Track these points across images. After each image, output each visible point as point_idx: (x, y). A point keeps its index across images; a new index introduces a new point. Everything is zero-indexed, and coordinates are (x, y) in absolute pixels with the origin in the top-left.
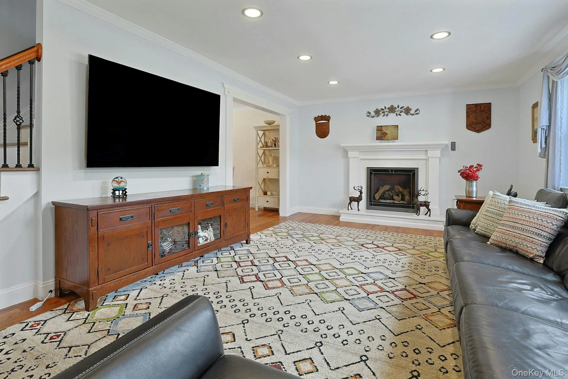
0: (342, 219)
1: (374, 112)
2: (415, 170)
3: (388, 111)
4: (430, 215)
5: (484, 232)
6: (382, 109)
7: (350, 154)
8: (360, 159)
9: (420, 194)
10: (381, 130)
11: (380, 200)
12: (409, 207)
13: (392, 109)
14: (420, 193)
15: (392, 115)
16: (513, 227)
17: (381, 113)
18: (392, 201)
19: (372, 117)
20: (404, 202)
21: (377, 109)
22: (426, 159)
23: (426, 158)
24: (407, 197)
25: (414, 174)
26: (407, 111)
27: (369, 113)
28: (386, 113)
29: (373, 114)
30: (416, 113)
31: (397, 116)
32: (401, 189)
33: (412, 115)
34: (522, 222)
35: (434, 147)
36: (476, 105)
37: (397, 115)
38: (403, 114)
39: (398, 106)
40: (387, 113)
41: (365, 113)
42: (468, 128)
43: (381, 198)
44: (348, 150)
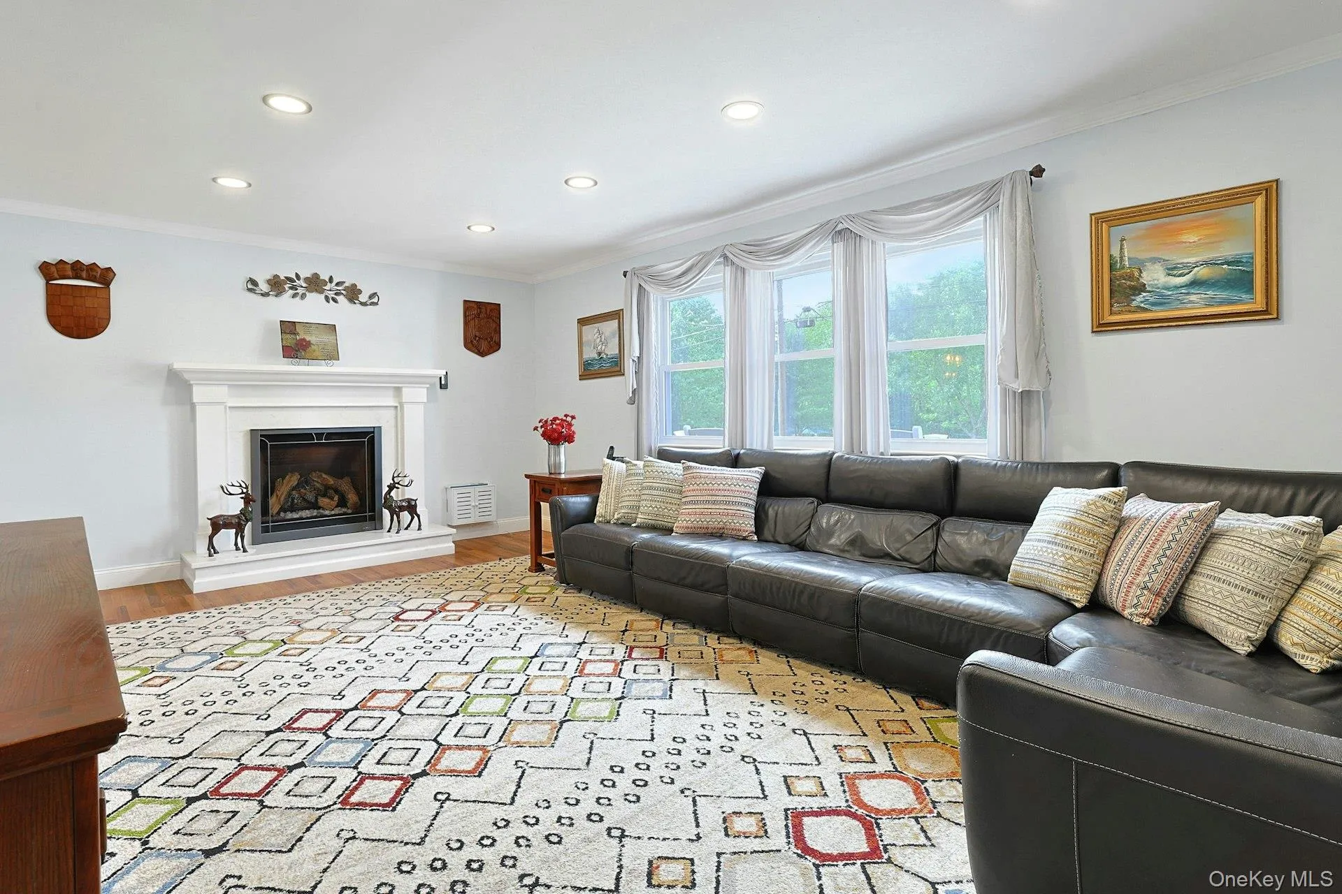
0: (200, 584)
1: (269, 282)
2: (373, 432)
3: (304, 285)
4: (420, 526)
6: (289, 279)
7: (199, 393)
8: (229, 407)
9: (397, 485)
10: (294, 333)
11: (282, 514)
12: (364, 519)
13: (315, 284)
14: (398, 483)
15: (315, 298)
17: (287, 287)
18: (315, 513)
19: (262, 295)
20: (344, 510)
21: (276, 276)
22: (396, 407)
23: (395, 405)
24: (352, 498)
25: (372, 441)
26: (353, 294)
27: (254, 283)
28: (300, 291)
29: (264, 287)
30: (372, 301)
31: (328, 302)
32: (331, 480)
33: (362, 304)
35: (416, 381)
36: (479, 304)
37: (327, 299)
38: (340, 298)
39: (331, 279)
40: (304, 292)
41: (241, 283)
42: (466, 346)
43: (283, 509)
44: (192, 382)
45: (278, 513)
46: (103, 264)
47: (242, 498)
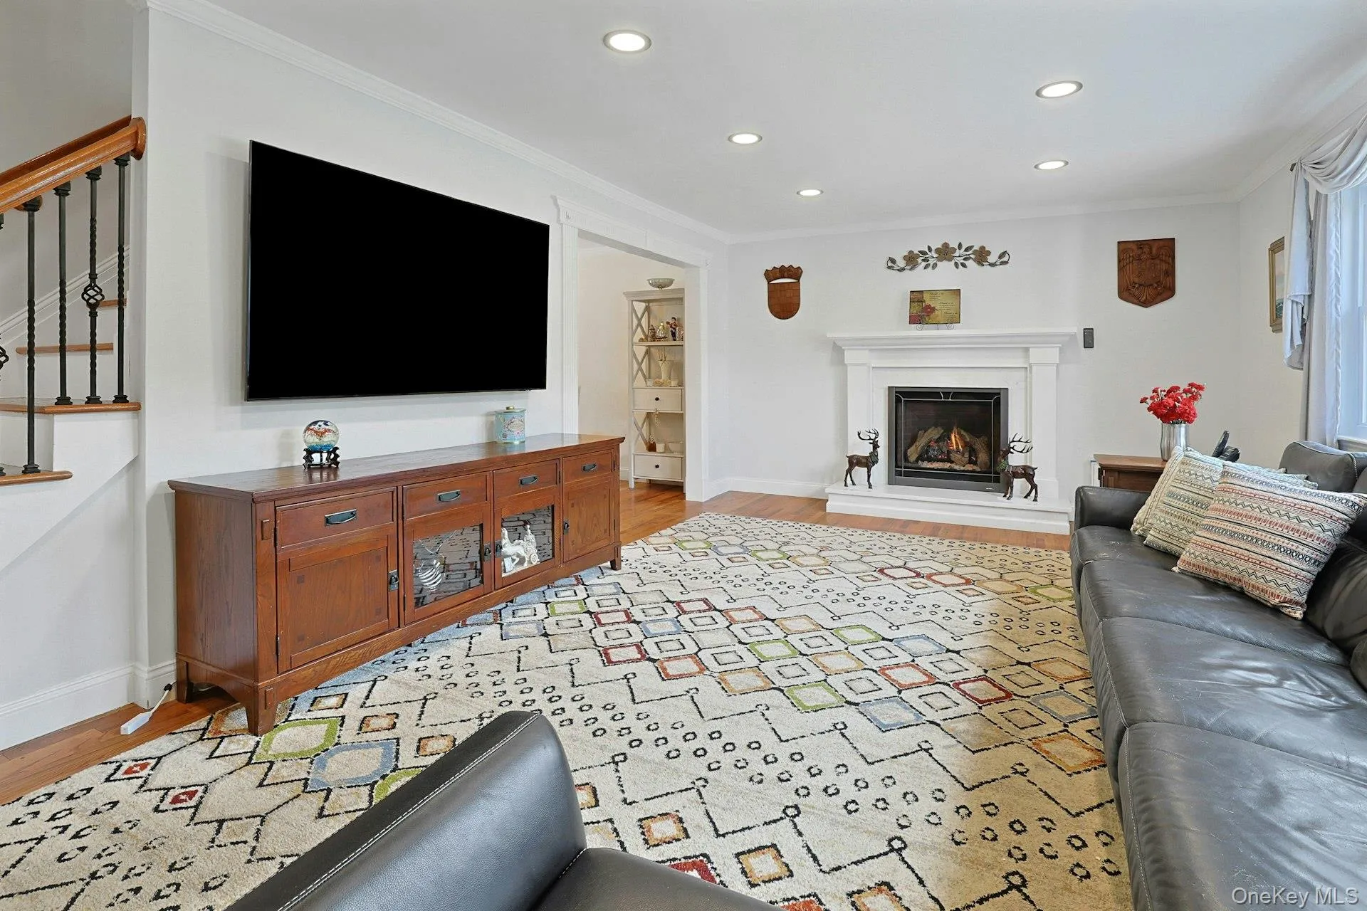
0: (832, 506)
1: (905, 258)
2: (999, 394)
3: (935, 255)
4: (1036, 497)
5: (1165, 545)
6: (923, 253)
7: (849, 356)
8: (873, 368)
9: (1012, 450)
10: (921, 301)
11: (920, 462)
12: (988, 480)
13: (945, 253)
14: (1013, 448)
15: (945, 266)
16: (1233, 535)
17: (919, 260)
18: (947, 465)
19: (899, 270)
20: (975, 468)
21: (911, 252)
22: (1026, 368)
23: (1026, 366)
24: (983, 457)
25: (998, 403)
26: (981, 256)
27: (893, 261)
28: (932, 262)
29: (901, 263)
30: (1002, 260)
31: (957, 268)
32: (967, 436)
33: (991, 265)
34: (1253, 523)
35: (1045, 340)
36: (1140, 244)
37: (956, 264)
38: (970, 263)
40: (935, 262)
41: (884, 262)
42: (1121, 296)
43: (920, 458)
44: (843, 348)
45: (917, 461)
46: (795, 266)
47: (871, 443)
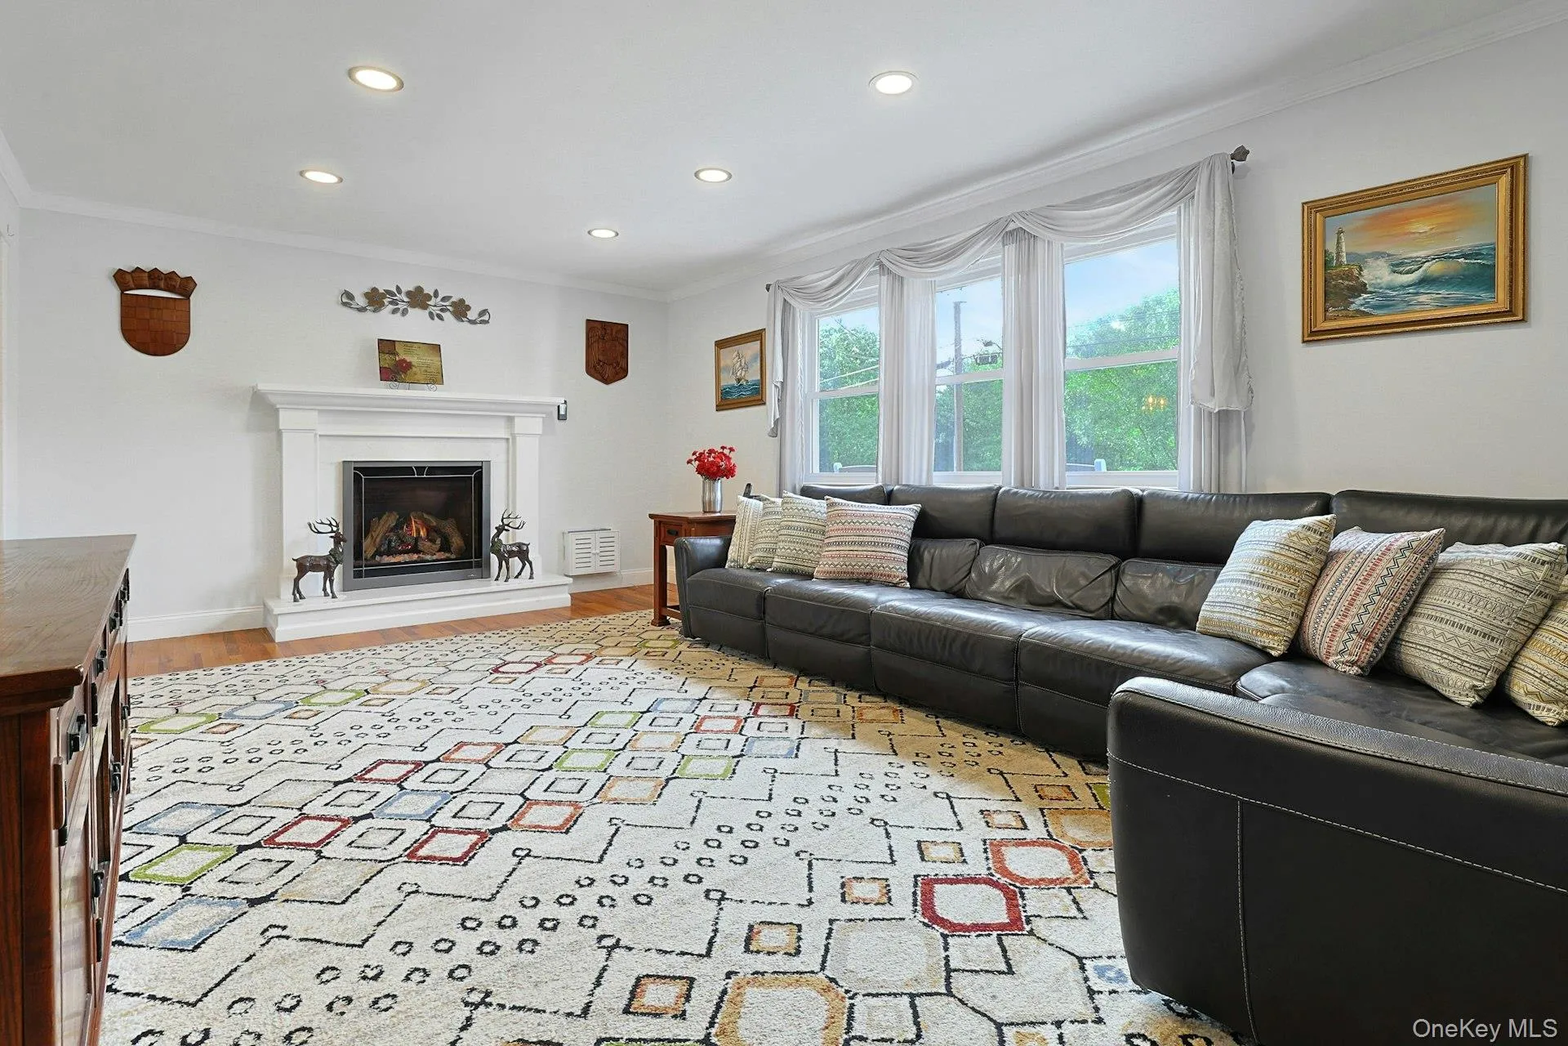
1: (366, 295)
2: (481, 467)
3: (406, 299)
4: (532, 574)
6: (389, 292)
7: (286, 419)
8: (320, 435)
9: (506, 527)
10: (394, 353)
11: (378, 558)
12: (469, 566)
13: (418, 298)
14: (508, 525)
15: (417, 315)
17: (386, 301)
18: (415, 557)
19: (358, 310)
20: (447, 555)
21: (375, 290)
22: (508, 439)
23: (506, 437)
25: (479, 478)
26: (460, 310)
27: (350, 296)
28: (401, 306)
29: (361, 301)
30: (482, 318)
31: (433, 319)
33: (471, 322)
35: (532, 408)
36: (604, 325)
37: (431, 315)
38: (447, 315)
39: (436, 294)
40: (405, 307)
41: (335, 296)
42: (588, 372)
43: (379, 553)
44: (278, 406)
45: (373, 557)
46: (182, 273)
47: (331, 537)
